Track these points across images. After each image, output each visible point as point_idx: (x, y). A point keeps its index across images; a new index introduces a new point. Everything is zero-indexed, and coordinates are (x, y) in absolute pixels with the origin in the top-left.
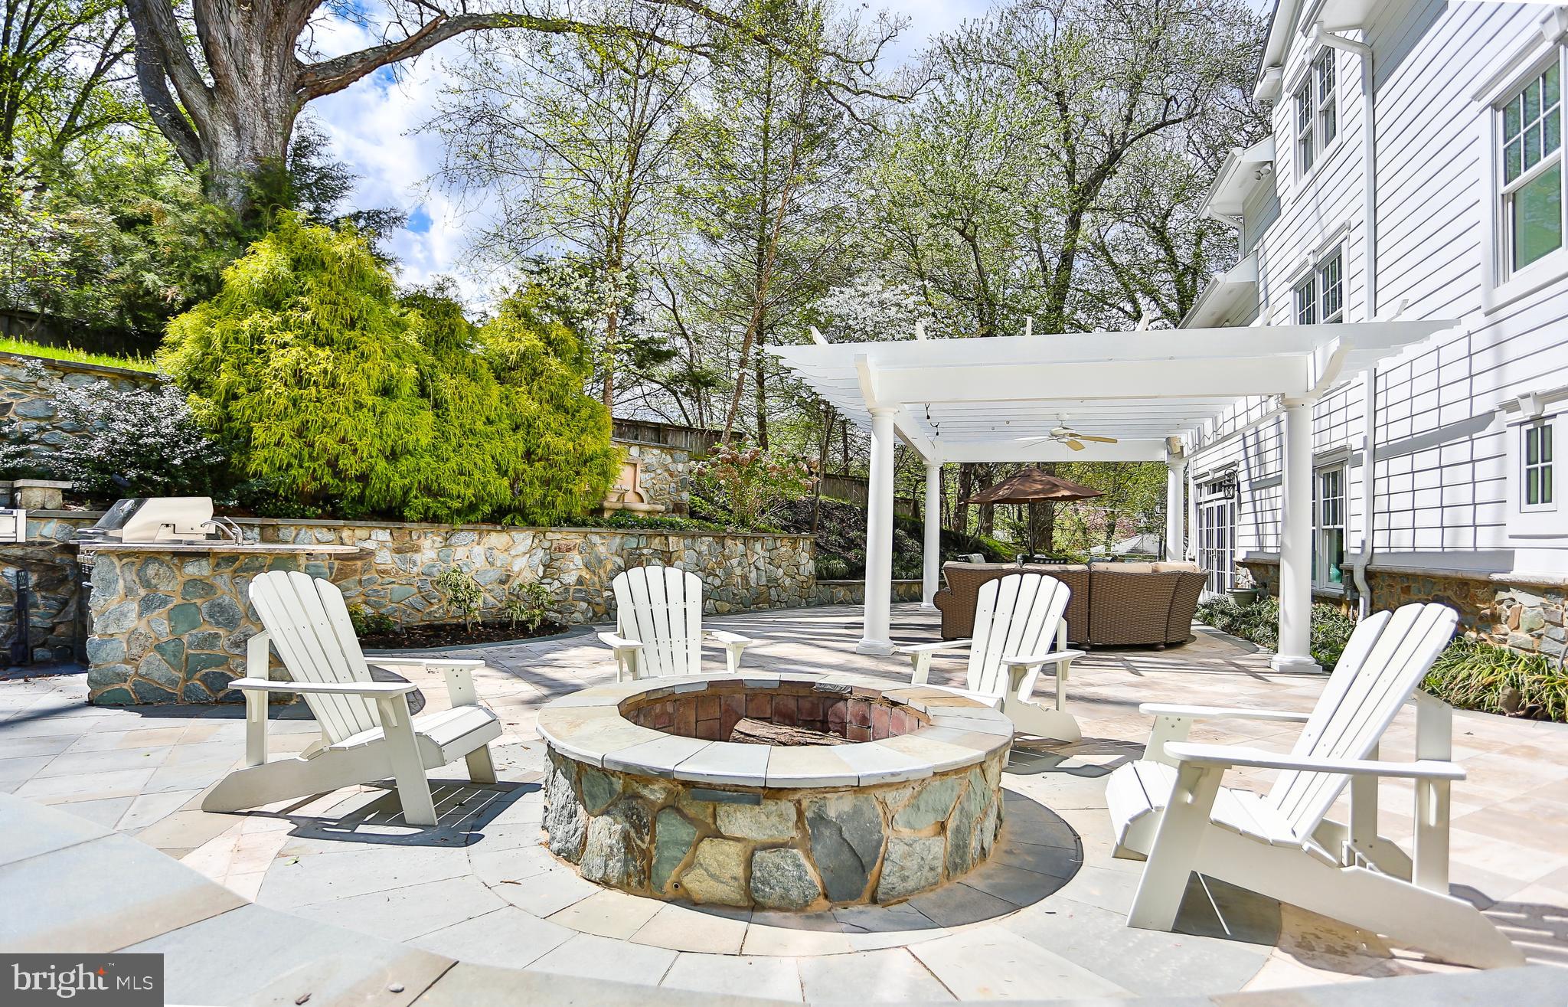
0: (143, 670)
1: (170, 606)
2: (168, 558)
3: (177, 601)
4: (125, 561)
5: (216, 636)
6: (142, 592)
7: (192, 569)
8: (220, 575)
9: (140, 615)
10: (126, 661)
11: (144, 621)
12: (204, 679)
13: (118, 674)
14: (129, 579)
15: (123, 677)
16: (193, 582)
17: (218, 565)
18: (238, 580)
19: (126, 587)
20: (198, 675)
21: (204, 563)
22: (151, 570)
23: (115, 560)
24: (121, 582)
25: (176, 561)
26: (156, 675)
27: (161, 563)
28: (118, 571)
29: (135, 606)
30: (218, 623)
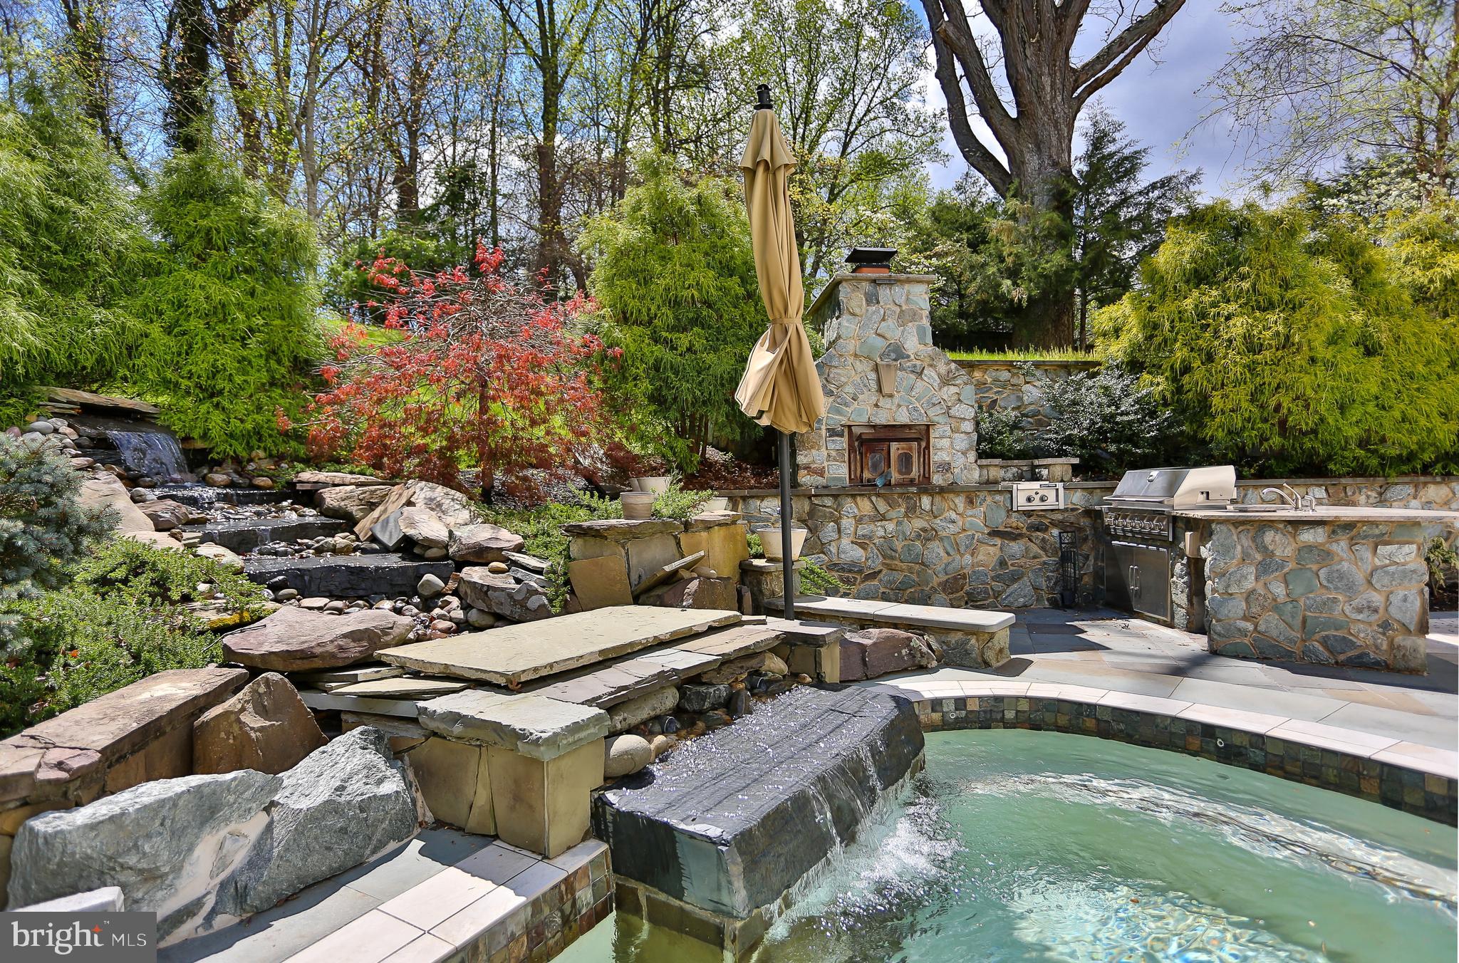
0: (1262, 628)
1: (1286, 570)
2: (1281, 526)
3: (1291, 565)
4: (1241, 528)
5: (1335, 600)
6: (1259, 557)
7: (1307, 536)
8: (1337, 541)
9: (1257, 579)
10: (1245, 618)
11: (1261, 584)
12: (1325, 642)
13: (1239, 630)
14: (1246, 545)
15: (1244, 633)
16: (1310, 548)
17: (1334, 532)
18: (1357, 547)
19: (1243, 552)
20: (1317, 636)
21: (1320, 530)
22: (1269, 536)
23: (1231, 527)
24: (1239, 548)
25: (1290, 529)
26: (1274, 633)
27: (1277, 530)
28: (1235, 537)
29: (1252, 569)
30: (1336, 588)
